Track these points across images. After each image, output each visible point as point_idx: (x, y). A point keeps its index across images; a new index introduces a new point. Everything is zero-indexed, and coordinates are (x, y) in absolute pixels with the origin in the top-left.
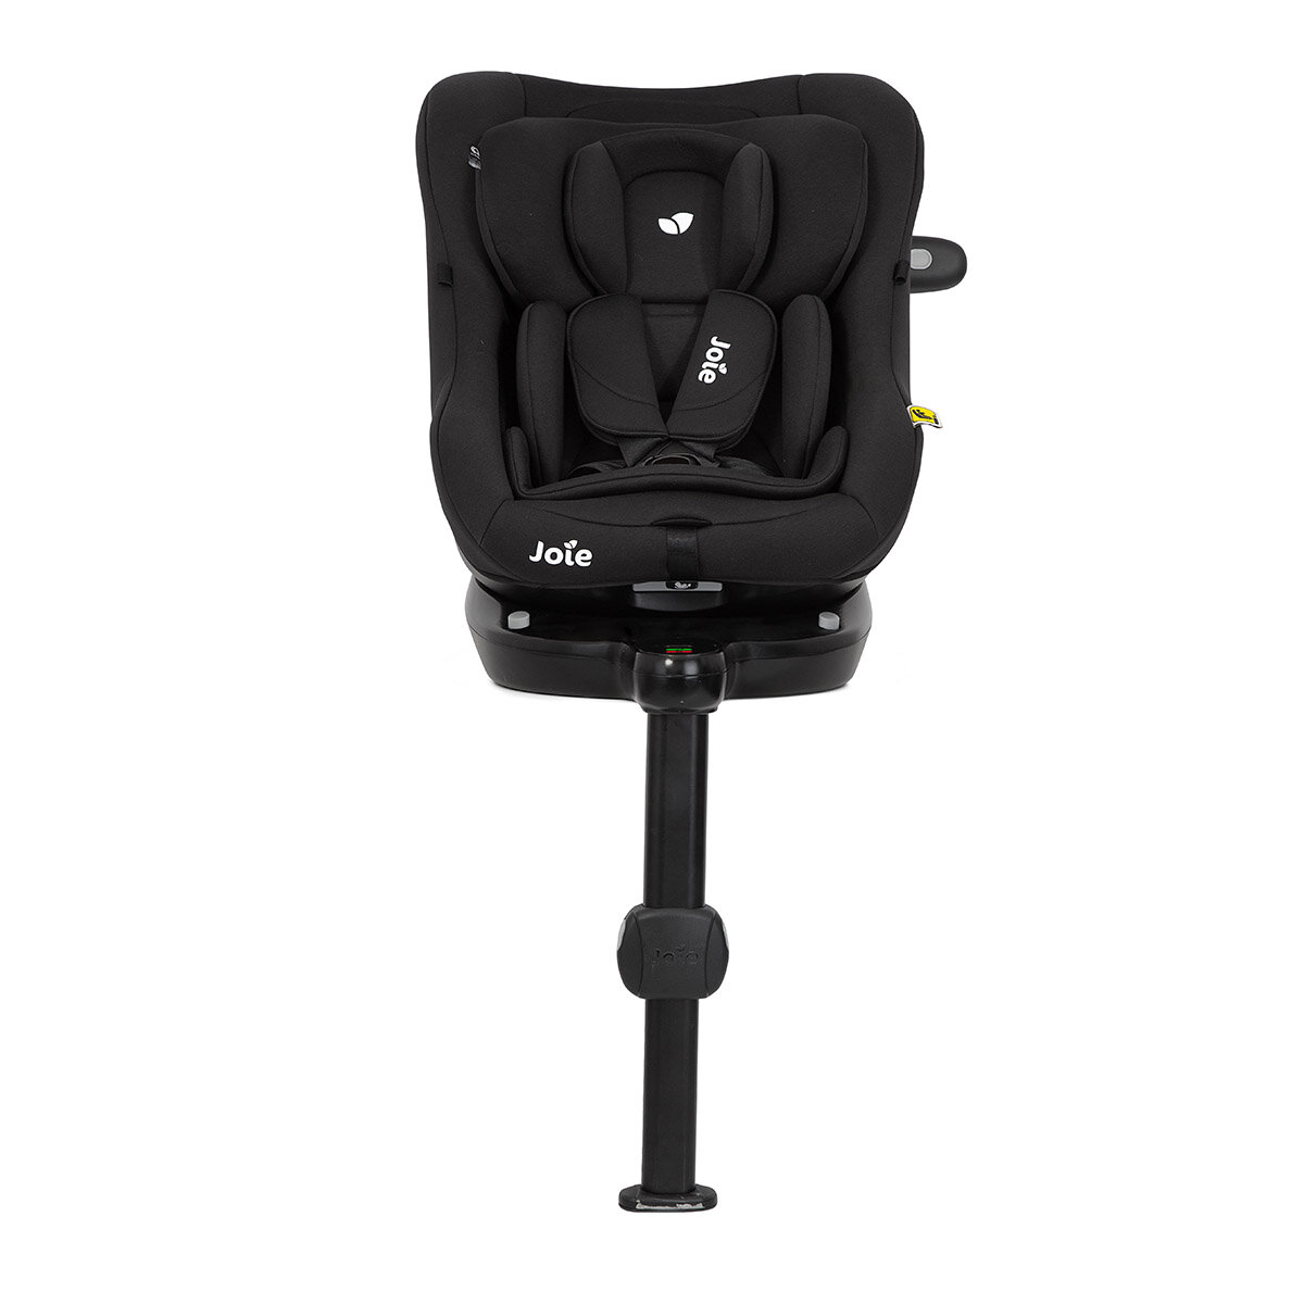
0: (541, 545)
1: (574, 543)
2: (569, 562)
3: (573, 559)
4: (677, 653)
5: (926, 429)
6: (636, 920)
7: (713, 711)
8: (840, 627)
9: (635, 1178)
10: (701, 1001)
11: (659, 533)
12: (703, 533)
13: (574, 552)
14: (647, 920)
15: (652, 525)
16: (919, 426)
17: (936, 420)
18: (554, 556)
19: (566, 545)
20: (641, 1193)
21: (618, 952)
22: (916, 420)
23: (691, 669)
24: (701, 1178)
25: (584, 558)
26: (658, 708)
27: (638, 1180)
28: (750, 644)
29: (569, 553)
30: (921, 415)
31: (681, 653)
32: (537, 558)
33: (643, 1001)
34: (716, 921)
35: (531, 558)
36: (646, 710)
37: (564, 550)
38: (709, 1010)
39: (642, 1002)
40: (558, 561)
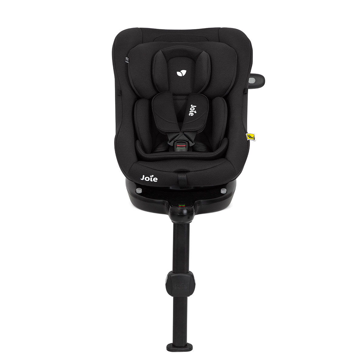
0: (144, 176)
1: (153, 176)
2: (151, 181)
3: (152, 180)
4: (181, 207)
5: (251, 142)
6: (170, 276)
7: (191, 222)
8: (227, 192)
9: (171, 341)
10: (188, 297)
11: (176, 174)
12: (187, 174)
13: (153, 178)
14: (173, 276)
15: (174, 172)
16: (249, 140)
17: (254, 138)
18: (147, 179)
19: (151, 176)
20: (172, 347)
21: (166, 284)
22: (248, 139)
23: (185, 212)
24: (189, 341)
25: (155, 180)
26: (174, 222)
27: (172, 342)
28: (202, 201)
29: (151, 178)
30: (250, 137)
31: (183, 207)
32: (143, 179)
33: (173, 297)
34: (192, 276)
35: (141, 179)
36: (173, 222)
37: (150, 178)
38: (191, 300)
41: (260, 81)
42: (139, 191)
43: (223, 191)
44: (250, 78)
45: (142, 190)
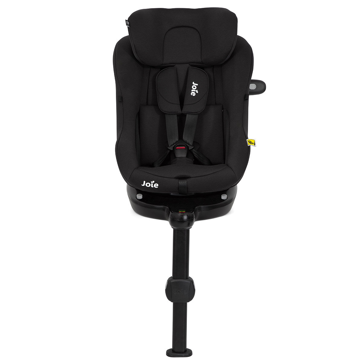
0: (144, 182)
1: (154, 182)
2: (152, 186)
3: (153, 186)
6: (170, 282)
7: (191, 228)
8: (227, 198)
10: (188, 303)
11: (177, 180)
12: (188, 180)
13: (154, 184)
14: (173, 282)
15: (174, 178)
16: (250, 146)
17: (255, 143)
18: (148, 185)
19: (151, 182)
20: (172, 352)
21: (166, 290)
22: (249, 144)
23: (185, 217)
24: (188, 346)
25: (156, 186)
26: (175, 228)
28: (202, 206)
29: (152, 184)
30: (250, 142)
31: (183, 212)
34: (192, 282)
35: (142, 185)
37: (151, 183)
38: (190, 305)
39: (172, 303)
40: (149, 186)
41: (261, 87)
42: (140, 197)
43: (224, 197)
44: (250, 85)
45: (143, 196)
